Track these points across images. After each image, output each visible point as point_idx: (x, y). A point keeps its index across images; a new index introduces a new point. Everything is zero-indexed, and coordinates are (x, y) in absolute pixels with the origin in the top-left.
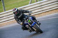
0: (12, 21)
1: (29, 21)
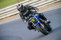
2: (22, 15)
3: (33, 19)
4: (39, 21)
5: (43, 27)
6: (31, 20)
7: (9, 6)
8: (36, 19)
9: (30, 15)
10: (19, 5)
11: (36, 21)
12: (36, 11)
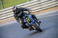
0: (11, 19)
1: (28, 20)
3: (29, 19)
5: (38, 25)
12: (30, 12)
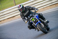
2: (23, 15)
4: (39, 21)
5: (43, 26)
6: (32, 20)
7: (7, 8)
8: (36, 19)
9: (31, 15)
10: (20, 6)
11: (36, 21)
